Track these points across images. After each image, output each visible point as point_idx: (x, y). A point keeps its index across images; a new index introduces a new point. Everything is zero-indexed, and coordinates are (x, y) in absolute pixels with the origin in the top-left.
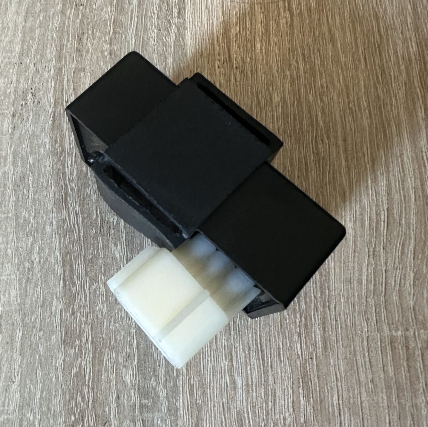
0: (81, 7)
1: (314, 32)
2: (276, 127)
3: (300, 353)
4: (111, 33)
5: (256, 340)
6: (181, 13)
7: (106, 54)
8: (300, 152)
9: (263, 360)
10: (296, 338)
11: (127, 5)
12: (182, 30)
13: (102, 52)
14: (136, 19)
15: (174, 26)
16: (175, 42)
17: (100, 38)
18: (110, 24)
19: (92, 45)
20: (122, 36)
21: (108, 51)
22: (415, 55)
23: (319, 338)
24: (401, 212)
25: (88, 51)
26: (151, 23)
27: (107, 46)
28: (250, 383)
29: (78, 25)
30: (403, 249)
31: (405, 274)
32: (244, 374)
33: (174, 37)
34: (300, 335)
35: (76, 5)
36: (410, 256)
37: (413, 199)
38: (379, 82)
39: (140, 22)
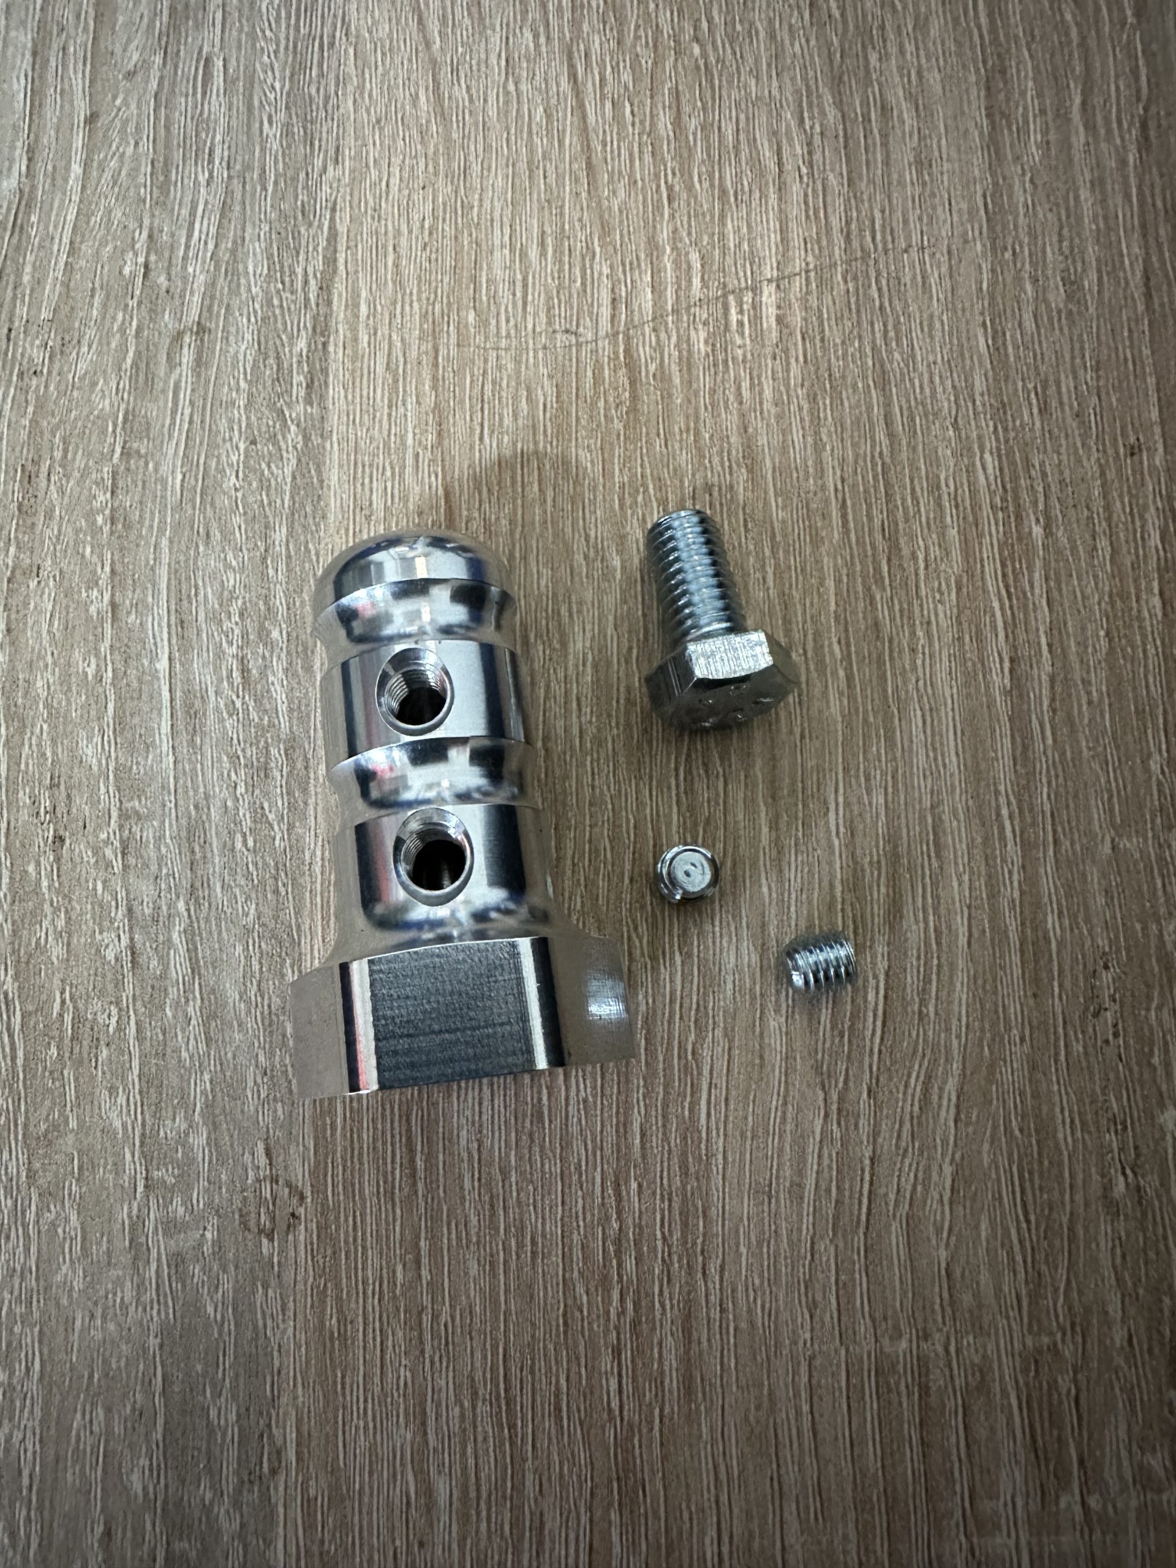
0: (34, 382)
1: (697, 433)
2: (575, 731)
3: (615, 1404)
4: (117, 455)
5: (494, 1369)
6: (315, 387)
7: (100, 520)
8: (640, 805)
9: (512, 1427)
10: (606, 1362)
11: (162, 370)
12: (316, 440)
13: (90, 515)
14: (187, 412)
15: (293, 428)
16: (294, 478)
17: (85, 473)
18: (115, 426)
19: (62, 491)
20: (146, 464)
21: (107, 512)
22: (992, 494)
23: (671, 1361)
24: (927, 981)
25: (49, 515)
26: (231, 421)
27: (103, 497)
28: (473, 1494)
29: (24, 435)
30: (926, 1092)
31: (928, 1170)
32: (457, 1469)
33: (294, 462)
34: (617, 1352)
35: (21, 375)
36: (947, 1115)
37: (963, 940)
38: (879, 581)
39: (197, 418)
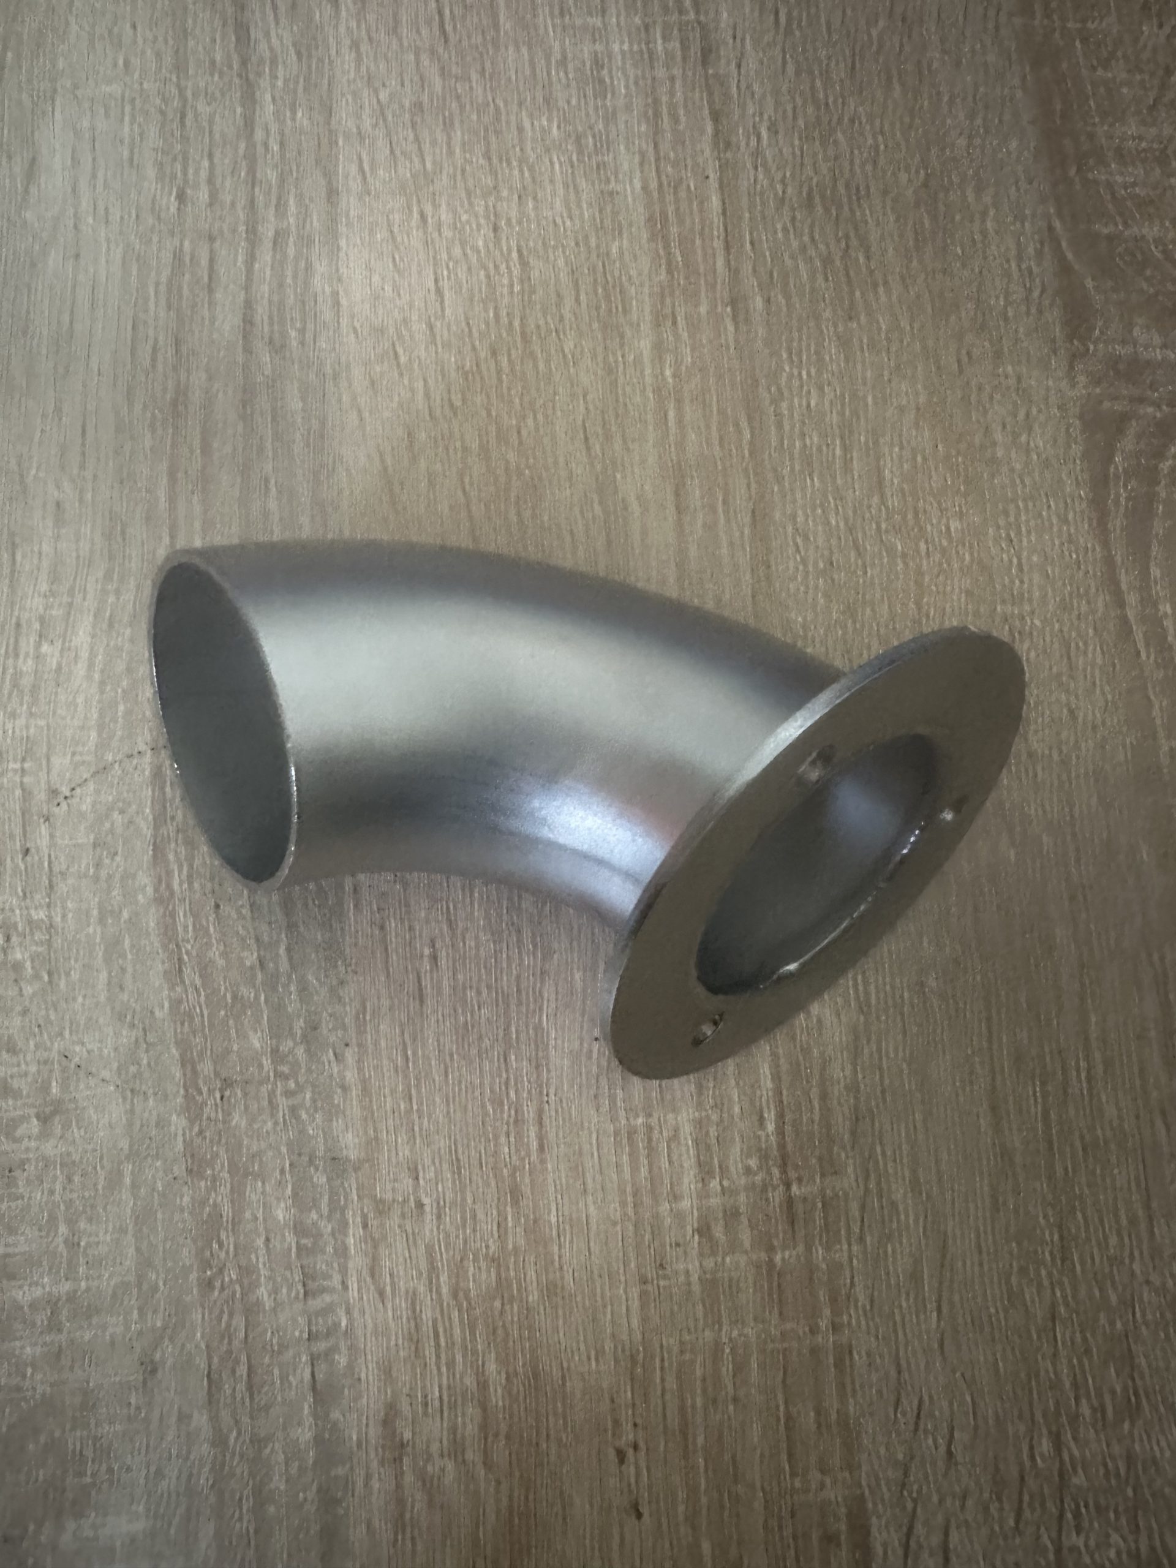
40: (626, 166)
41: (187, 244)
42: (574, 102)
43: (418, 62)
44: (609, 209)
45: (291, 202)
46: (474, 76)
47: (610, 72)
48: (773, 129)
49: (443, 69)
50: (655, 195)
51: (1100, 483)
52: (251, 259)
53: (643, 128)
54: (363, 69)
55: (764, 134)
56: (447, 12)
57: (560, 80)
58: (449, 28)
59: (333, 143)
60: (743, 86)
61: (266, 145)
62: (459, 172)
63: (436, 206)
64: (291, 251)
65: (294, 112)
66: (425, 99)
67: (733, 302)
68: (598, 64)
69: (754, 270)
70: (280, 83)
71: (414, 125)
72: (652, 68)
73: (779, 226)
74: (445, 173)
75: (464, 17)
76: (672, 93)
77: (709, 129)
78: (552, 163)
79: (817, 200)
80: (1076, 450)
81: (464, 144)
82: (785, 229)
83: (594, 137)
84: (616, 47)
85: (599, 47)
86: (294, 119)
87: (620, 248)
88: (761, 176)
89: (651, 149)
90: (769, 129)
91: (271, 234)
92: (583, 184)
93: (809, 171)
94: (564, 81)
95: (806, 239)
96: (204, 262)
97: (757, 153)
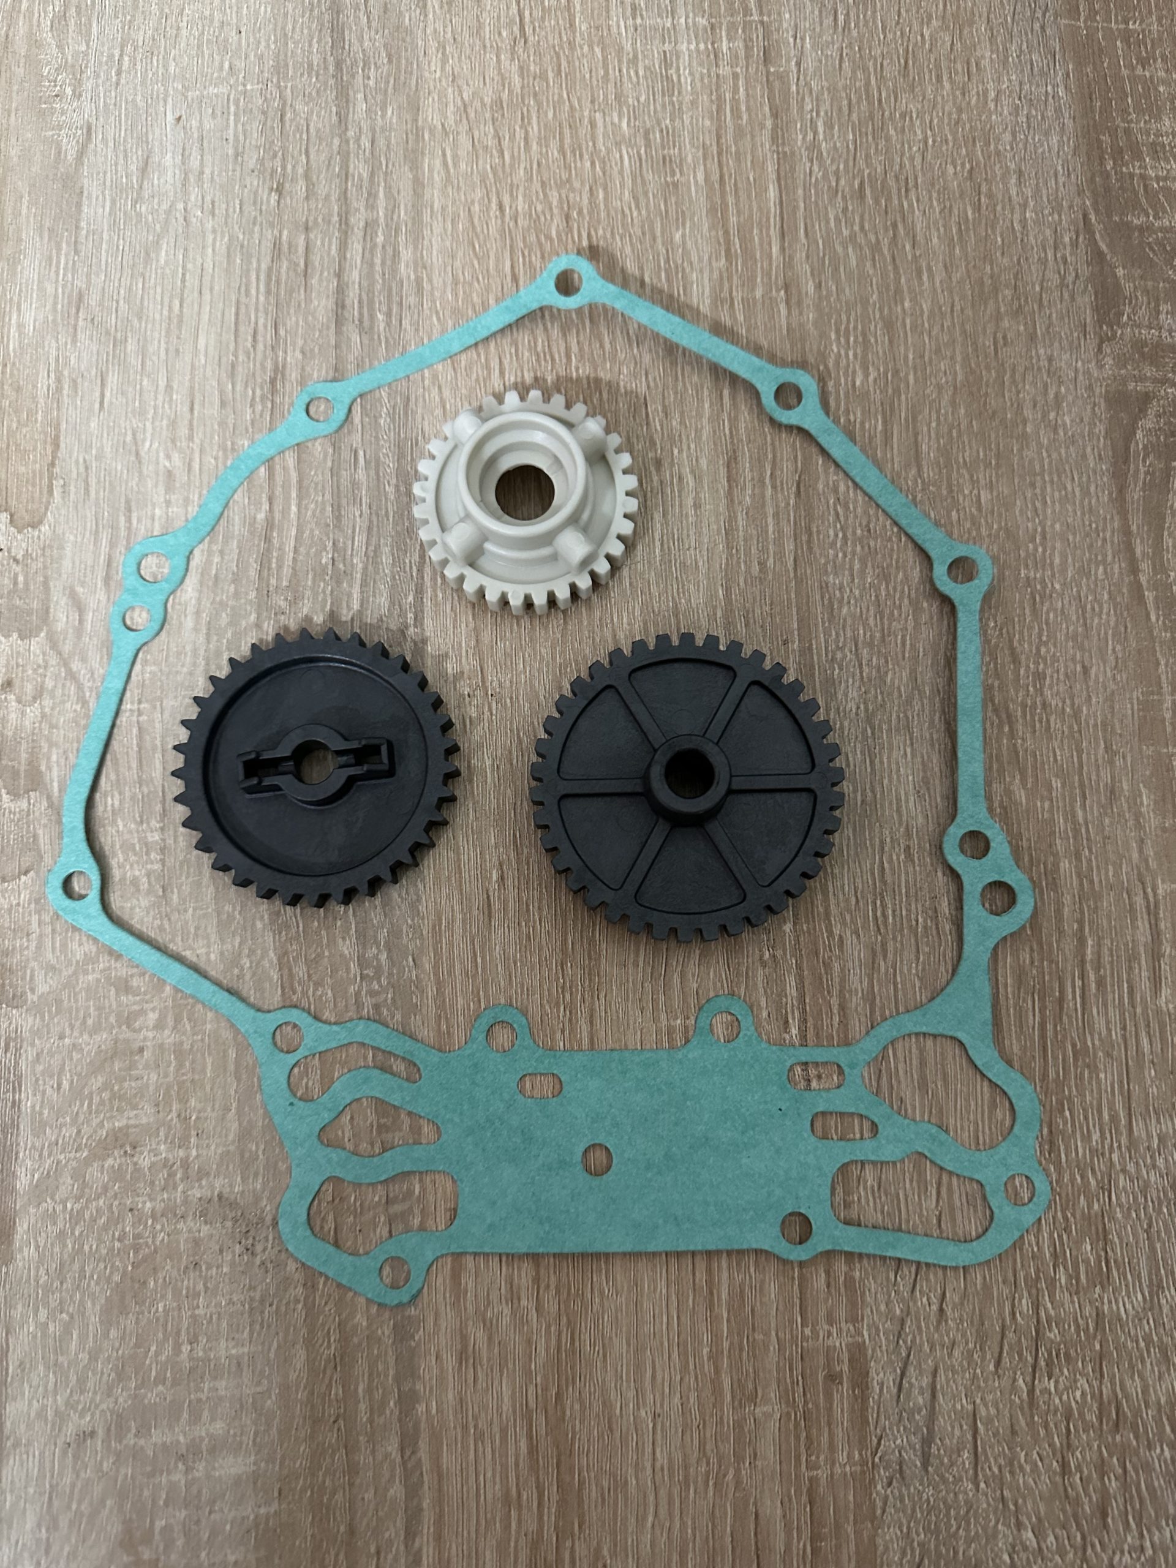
40: (690, 159)
41: (285, 233)
42: (642, 99)
43: (499, 61)
44: (673, 200)
45: (381, 195)
46: (551, 75)
47: (678, 69)
48: (828, 125)
49: (521, 68)
50: (717, 186)
51: (1121, 459)
52: (343, 246)
53: (708, 123)
54: (448, 68)
55: (821, 129)
56: (527, 13)
57: (630, 77)
58: (528, 30)
59: (419, 137)
60: (802, 82)
61: (358, 140)
62: (535, 166)
63: (513, 198)
64: (380, 239)
65: (384, 109)
66: (505, 96)
67: (787, 287)
68: (666, 61)
69: (807, 257)
70: (371, 83)
71: (493, 120)
72: (717, 66)
73: (831, 216)
74: (522, 166)
75: (543, 19)
76: (736, 90)
77: (769, 123)
78: (621, 157)
79: (868, 191)
80: (1100, 428)
81: (540, 138)
82: (837, 220)
83: (661, 131)
84: (684, 47)
85: (667, 47)
86: (383, 116)
87: (683, 236)
88: (816, 168)
89: (714, 144)
90: (825, 123)
91: (362, 224)
92: (649, 176)
93: (862, 163)
94: (634, 79)
95: (856, 228)
96: (301, 250)
97: (814, 146)
